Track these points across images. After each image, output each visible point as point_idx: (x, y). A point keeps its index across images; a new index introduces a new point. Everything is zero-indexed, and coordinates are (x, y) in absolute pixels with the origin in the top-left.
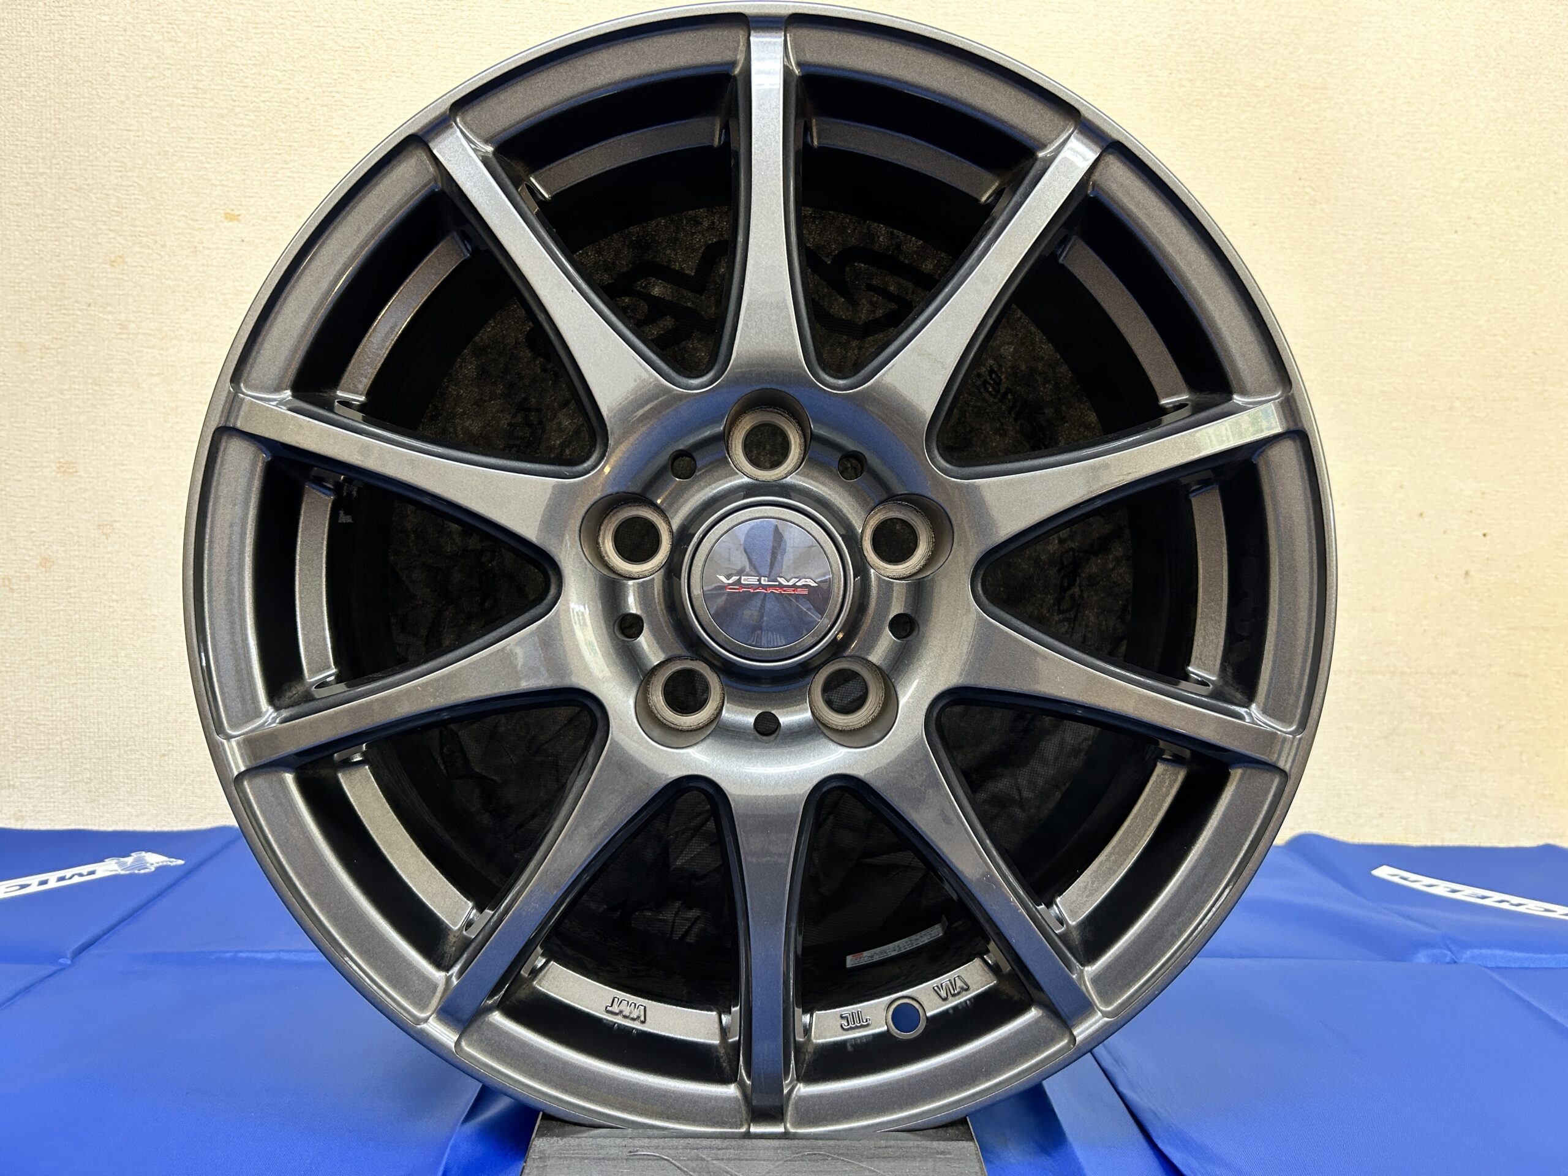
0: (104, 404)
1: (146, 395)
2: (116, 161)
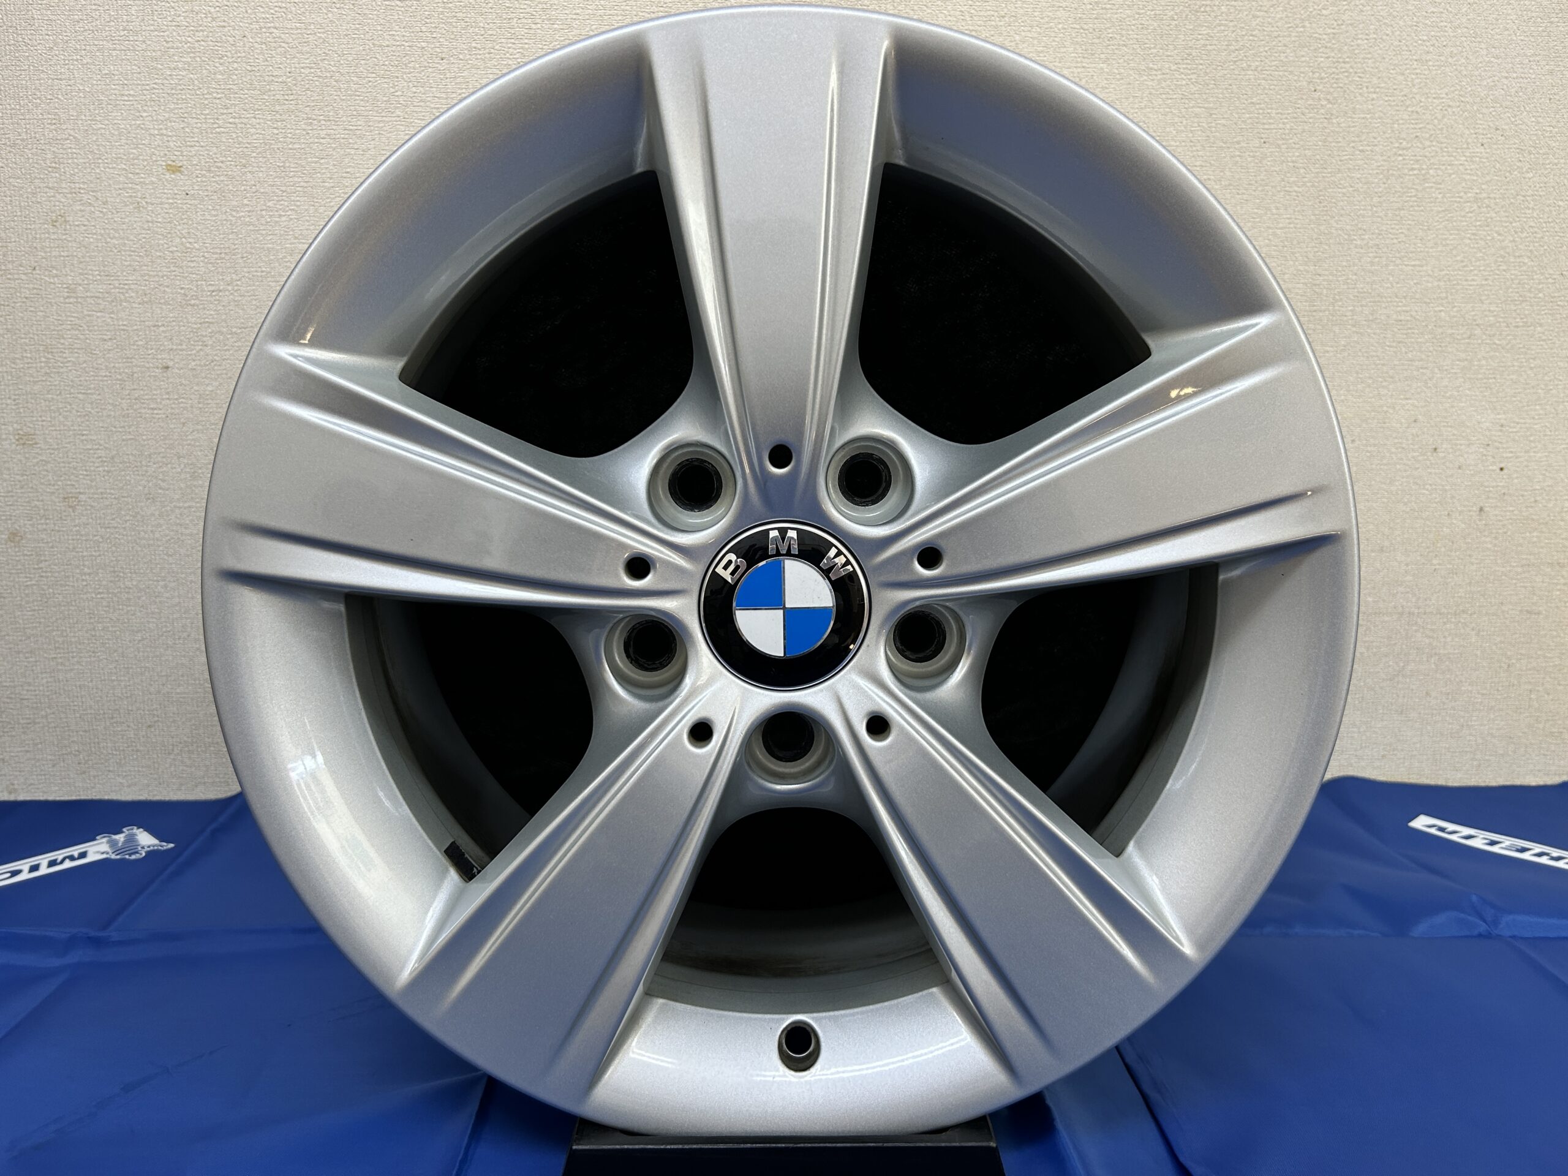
1: (100, 361)
2: (48, 113)
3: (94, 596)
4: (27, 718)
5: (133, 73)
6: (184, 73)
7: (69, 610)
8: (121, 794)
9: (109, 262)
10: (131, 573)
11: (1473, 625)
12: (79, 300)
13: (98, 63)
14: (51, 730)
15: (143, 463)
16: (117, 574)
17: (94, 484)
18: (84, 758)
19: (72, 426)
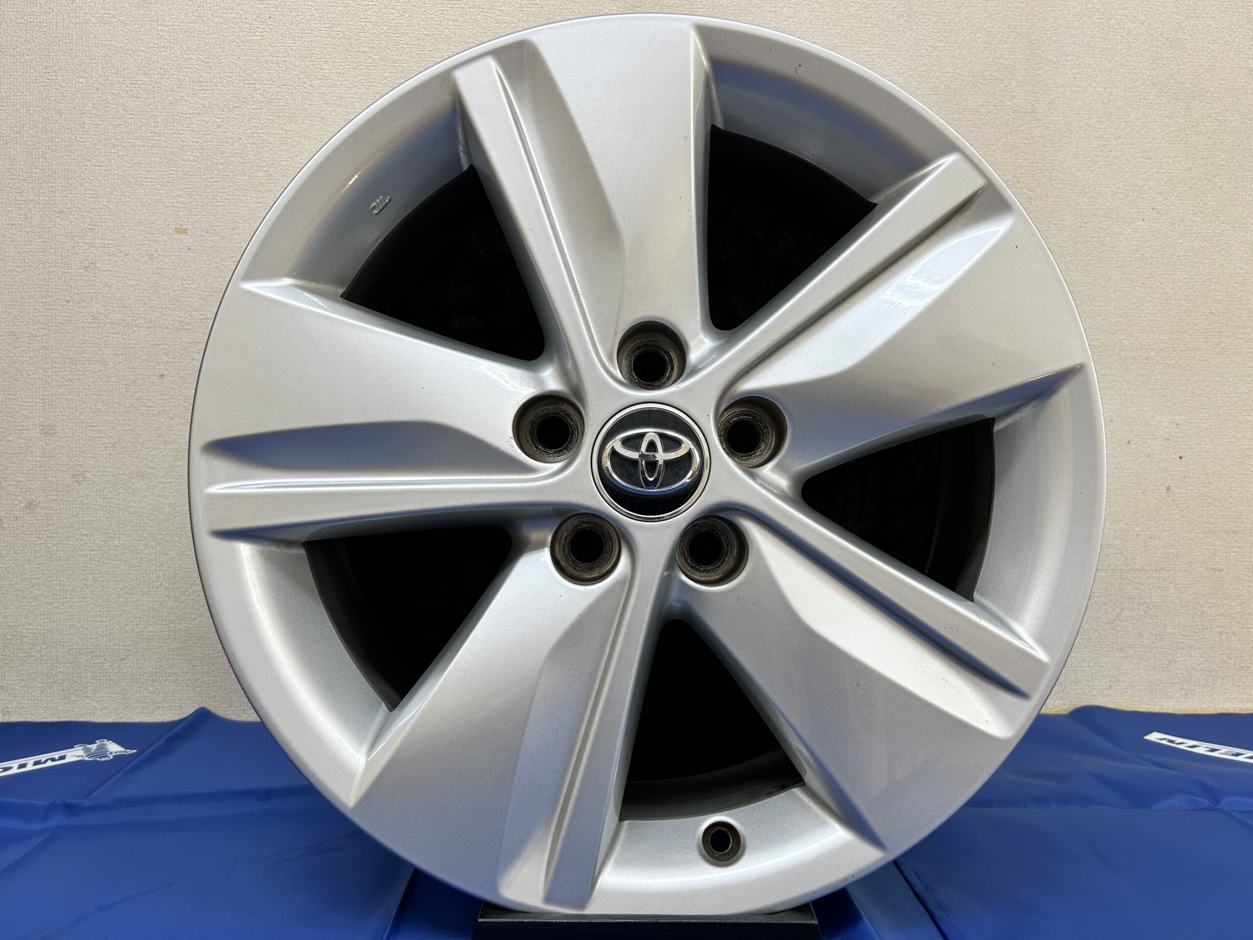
0: (79, 379)
1: (111, 371)
2: (90, 190)
3: (88, 552)
4: (25, 652)
5: (155, 163)
6: (194, 164)
7: (68, 564)
8: (94, 717)
9: (126, 298)
10: (120, 534)
11: (1170, 580)
12: (100, 325)
13: (129, 155)
14: (42, 662)
15: (138, 448)
16: (108, 535)
17: (98, 464)
18: (67, 686)
19: (85, 419)
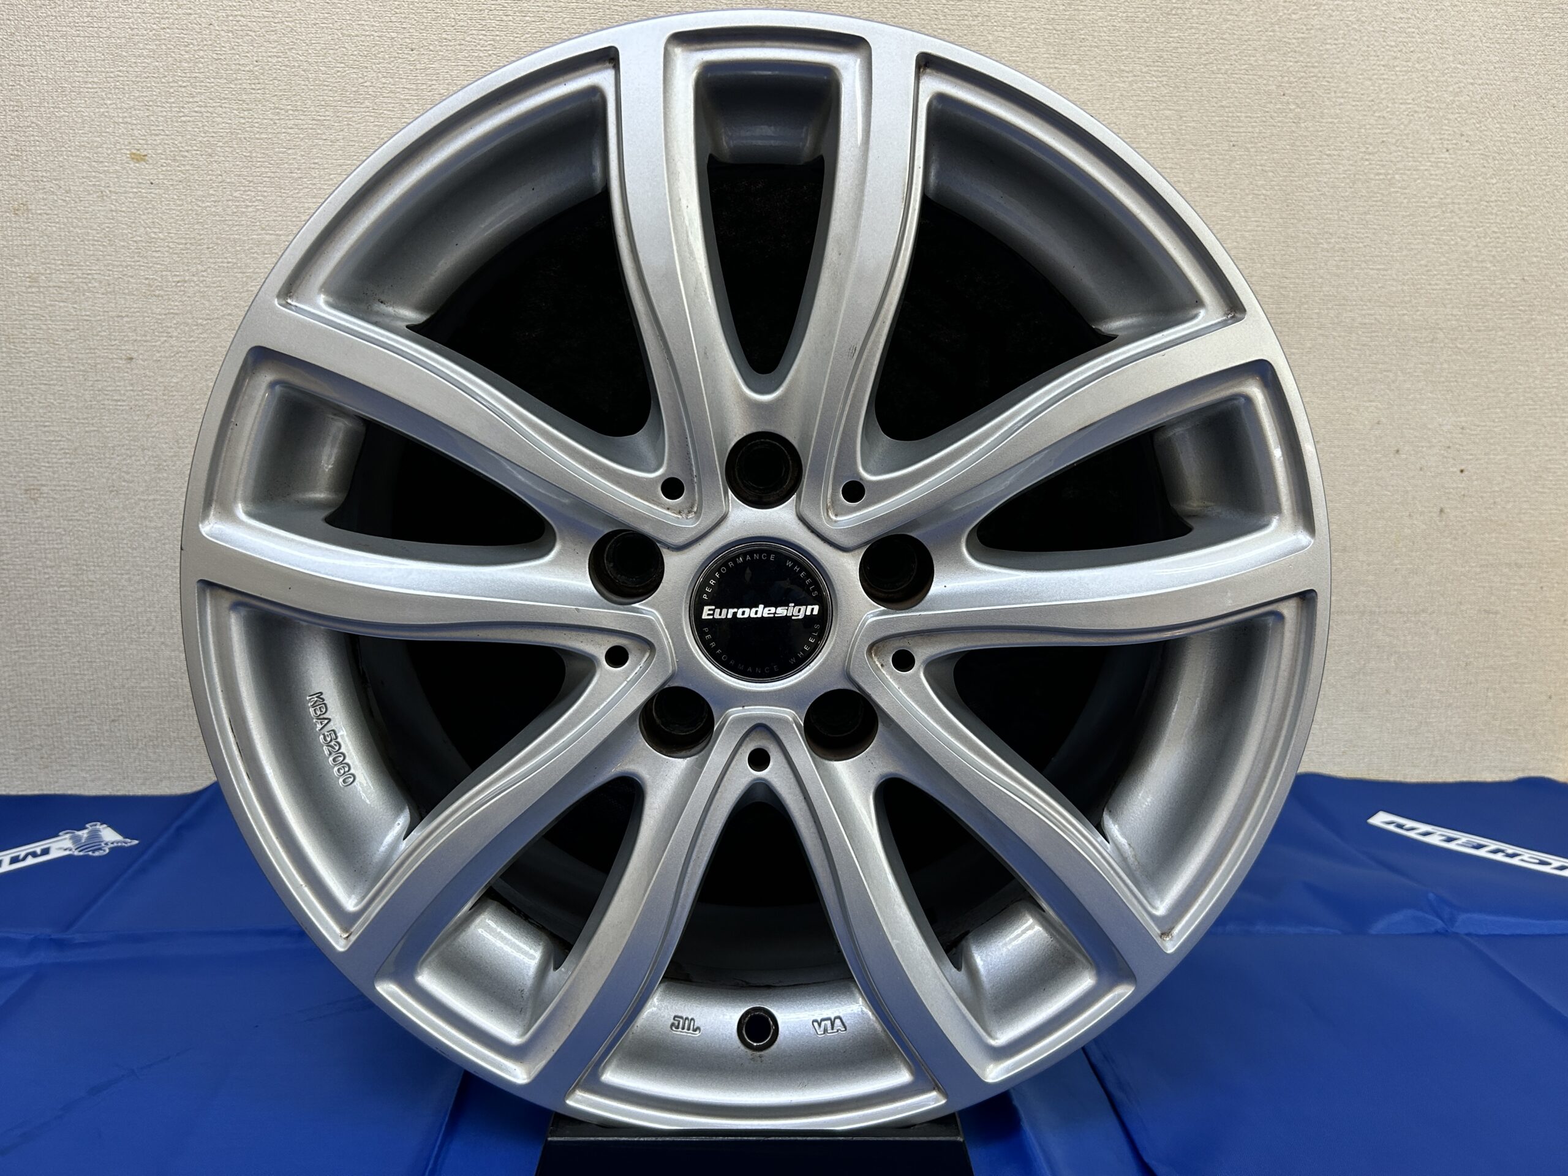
1: (62, 352)
5: (96, 60)
8: (84, 789)
9: (72, 252)
11: (1433, 624)
12: (42, 290)
13: (60, 50)
14: (13, 724)
15: (107, 455)
16: (80, 567)
17: (56, 476)
18: (47, 753)
19: (34, 417)
